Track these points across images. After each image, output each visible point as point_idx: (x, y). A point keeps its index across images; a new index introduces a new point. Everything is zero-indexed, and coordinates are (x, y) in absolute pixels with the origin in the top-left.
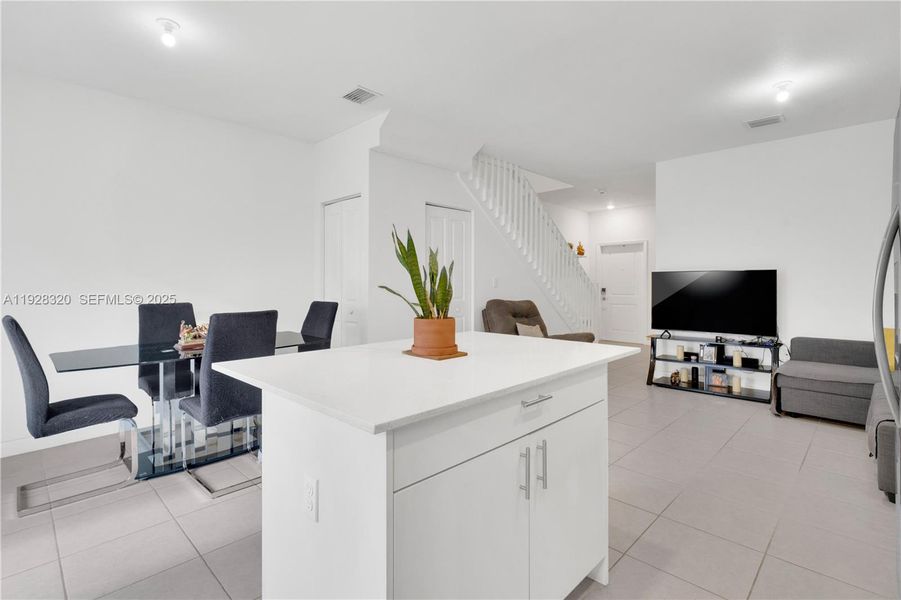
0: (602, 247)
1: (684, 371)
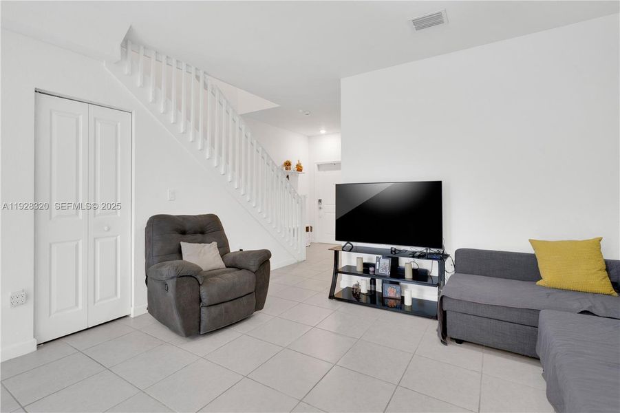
0: (318, 166)
1: (364, 284)
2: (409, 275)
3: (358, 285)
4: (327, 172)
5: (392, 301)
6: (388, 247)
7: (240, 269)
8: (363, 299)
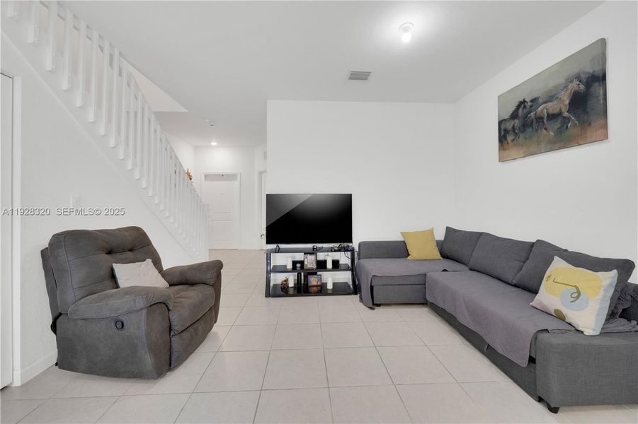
0: (205, 176)
1: (292, 279)
2: (329, 265)
3: (286, 281)
4: (215, 182)
5: (315, 288)
6: (310, 246)
7: (193, 284)
8: (291, 291)
